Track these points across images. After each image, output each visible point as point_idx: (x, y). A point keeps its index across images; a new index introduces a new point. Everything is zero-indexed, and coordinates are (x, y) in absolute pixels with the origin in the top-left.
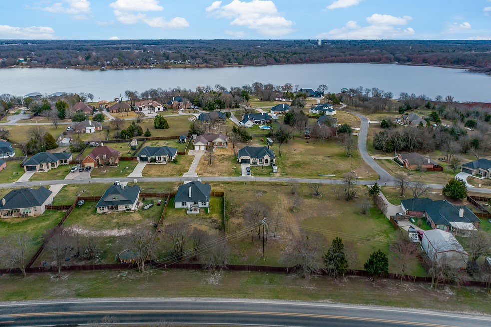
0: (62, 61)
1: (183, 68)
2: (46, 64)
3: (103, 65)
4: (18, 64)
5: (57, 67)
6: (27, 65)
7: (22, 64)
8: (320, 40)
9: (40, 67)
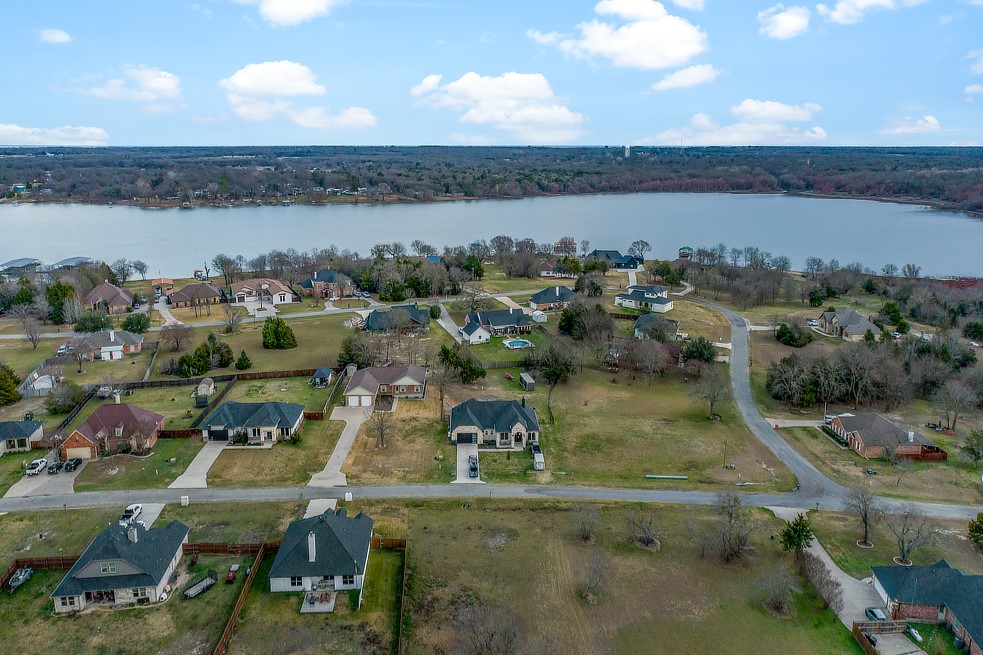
0: (103, 189)
1: (351, 203)
2: (69, 195)
3: (186, 198)
4: (11, 196)
5: (92, 202)
6: (30, 197)
7: (20, 196)
8: (628, 146)
9: (57, 201)
